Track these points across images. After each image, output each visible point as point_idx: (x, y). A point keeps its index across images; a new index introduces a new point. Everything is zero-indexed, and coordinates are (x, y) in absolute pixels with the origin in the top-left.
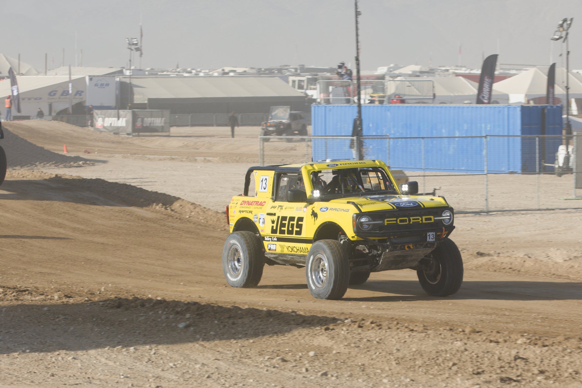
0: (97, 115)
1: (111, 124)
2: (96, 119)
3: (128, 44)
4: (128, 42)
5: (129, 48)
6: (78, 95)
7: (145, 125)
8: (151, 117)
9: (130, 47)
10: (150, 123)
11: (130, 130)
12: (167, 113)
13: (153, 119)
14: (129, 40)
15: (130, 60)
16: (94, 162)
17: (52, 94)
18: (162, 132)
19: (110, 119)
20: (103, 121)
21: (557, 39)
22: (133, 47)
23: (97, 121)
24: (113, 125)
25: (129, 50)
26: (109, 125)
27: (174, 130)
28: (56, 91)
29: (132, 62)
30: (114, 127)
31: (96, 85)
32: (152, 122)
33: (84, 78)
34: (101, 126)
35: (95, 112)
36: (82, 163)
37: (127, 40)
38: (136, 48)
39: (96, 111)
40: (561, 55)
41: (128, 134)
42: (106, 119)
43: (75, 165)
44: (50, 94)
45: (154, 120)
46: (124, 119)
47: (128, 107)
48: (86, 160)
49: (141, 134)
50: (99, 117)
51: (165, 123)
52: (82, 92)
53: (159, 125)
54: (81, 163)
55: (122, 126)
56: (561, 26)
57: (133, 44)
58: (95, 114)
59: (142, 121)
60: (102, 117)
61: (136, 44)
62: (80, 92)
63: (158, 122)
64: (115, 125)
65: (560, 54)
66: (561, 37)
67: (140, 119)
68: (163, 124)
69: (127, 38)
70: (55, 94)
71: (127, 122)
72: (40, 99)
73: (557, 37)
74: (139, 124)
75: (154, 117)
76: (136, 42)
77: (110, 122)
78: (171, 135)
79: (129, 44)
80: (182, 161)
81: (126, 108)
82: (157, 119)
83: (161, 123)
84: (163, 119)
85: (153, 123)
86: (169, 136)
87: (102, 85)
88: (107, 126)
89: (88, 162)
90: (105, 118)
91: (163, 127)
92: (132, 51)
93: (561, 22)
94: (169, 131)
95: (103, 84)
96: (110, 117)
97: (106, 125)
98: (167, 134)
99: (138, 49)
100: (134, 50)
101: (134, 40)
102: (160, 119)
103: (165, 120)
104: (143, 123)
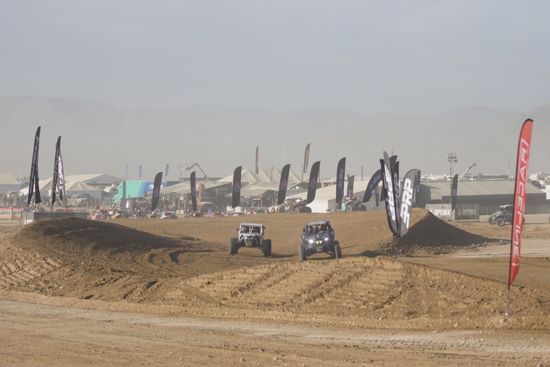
0: (429, 207)
1: (439, 214)
4: (448, 156)
7: (464, 214)
9: (449, 159)
10: (467, 213)
11: (453, 218)
12: (477, 205)
13: (468, 210)
14: (449, 155)
15: (451, 169)
18: (473, 219)
19: (439, 210)
22: (452, 160)
24: (441, 215)
25: (450, 162)
26: (438, 215)
27: (482, 218)
29: (452, 170)
32: (468, 212)
37: (448, 155)
38: (454, 160)
39: (428, 205)
41: (452, 221)
42: (436, 210)
46: (449, 210)
49: (459, 221)
50: (430, 209)
51: (476, 213)
53: (472, 214)
55: (447, 215)
57: (452, 157)
59: (462, 212)
60: (432, 209)
61: (455, 158)
63: (472, 212)
64: (442, 215)
71: (451, 212)
74: (459, 214)
75: (469, 209)
76: (455, 156)
77: (439, 213)
78: (480, 221)
79: (449, 157)
81: (448, 203)
82: (471, 210)
85: (469, 213)
86: (478, 222)
90: (434, 210)
91: (474, 216)
92: (452, 163)
94: (479, 219)
96: (439, 209)
98: (478, 220)
99: (456, 161)
100: (454, 162)
101: (453, 155)
102: (473, 210)
103: (476, 211)
104: (462, 213)
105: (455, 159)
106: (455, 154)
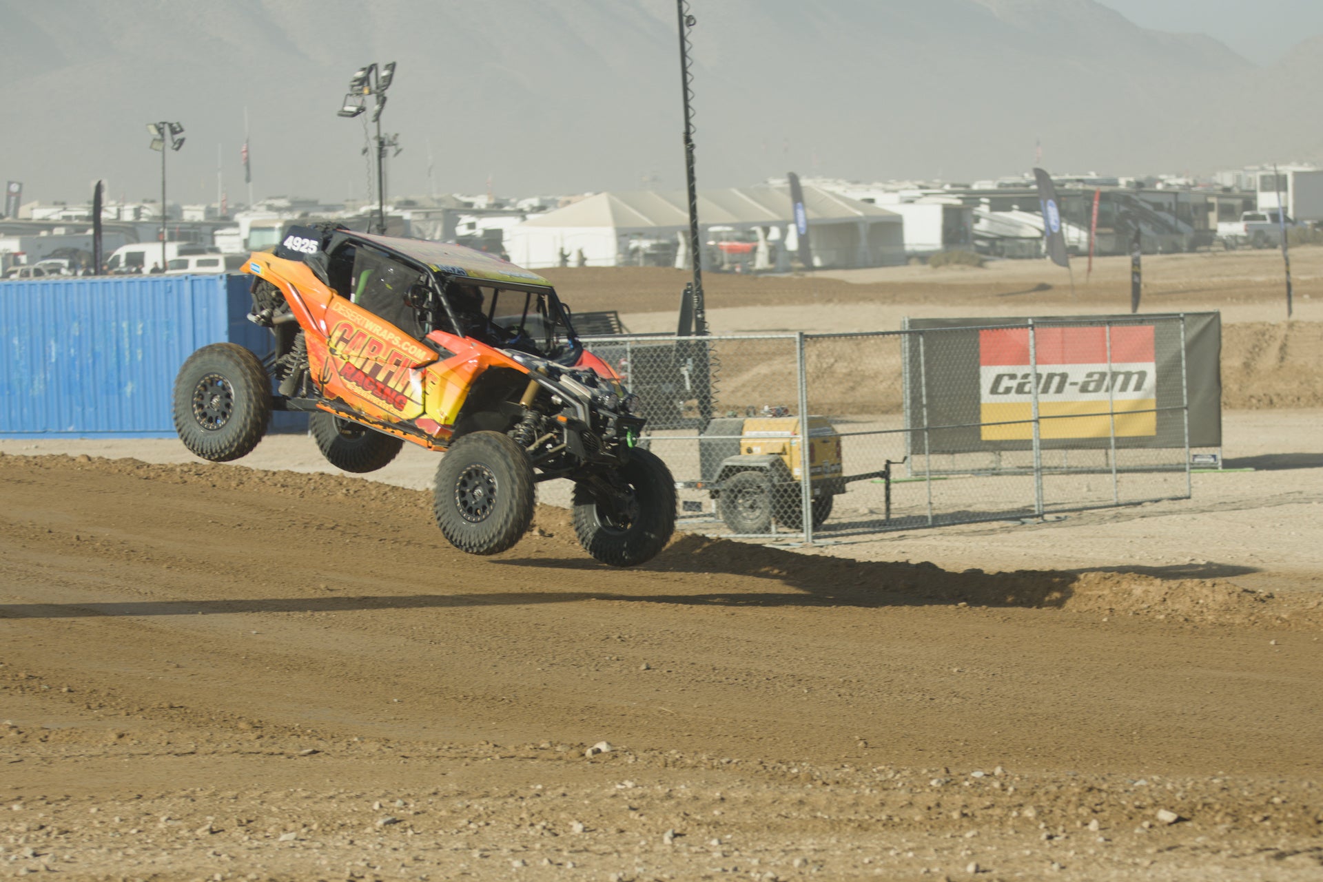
21: (354, 115)
40: (365, 151)
56: (363, 81)
65: (363, 147)
66: (361, 110)
73: (354, 109)
93: (360, 74)
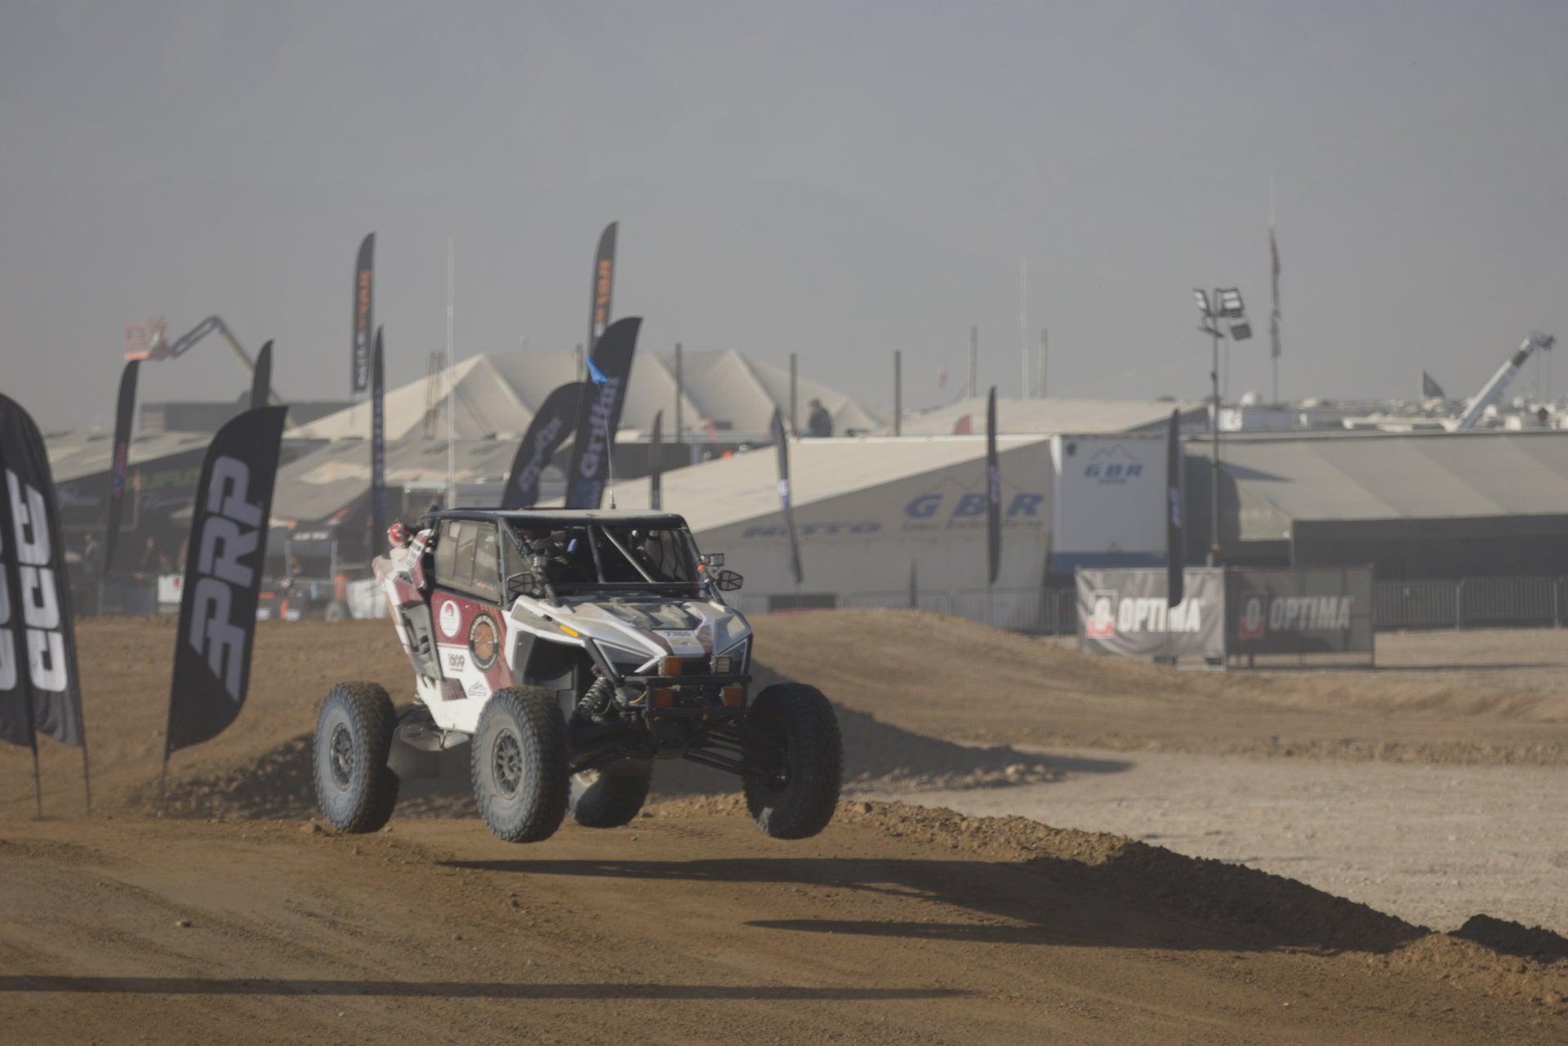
0: (1091, 587)
1: (1144, 624)
2: (1086, 608)
3: (1202, 314)
4: (1202, 305)
5: (1208, 330)
6: (1021, 511)
7: (1275, 625)
8: (1301, 593)
9: (1209, 322)
10: (1298, 617)
11: (1217, 643)
12: (1361, 577)
13: (1306, 601)
14: (1206, 300)
15: (1214, 376)
16: (1059, 769)
17: (922, 508)
18: (1346, 649)
19: (1142, 603)
20: (1115, 611)
22: (1224, 324)
23: (1091, 612)
24: (1151, 627)
25: (1209, 338)
26: (1137, 627)
27: (1390, 646)
28: (938, 497)
30: (1156, 633)
31: (1091, 471)
32: (1304, 612)
33: (1044, 446)
34: (1102, 633)
35: (1083, 576)
36: (1017, 772)
37: (1199, 296)
38: (1233, 329)
39: (1087, 573)
41: (1211, 661)
42: (1126, 603)
43: (988, 778)
44: (912, 510)
45: (1309, 608)
46: (1195, 605)
47: (1210, 558)
48: (1029, 762)
49: (1260, 660)
50: (1098, 597)
51: (1352, 617)
52: (1038, 498)
53: (1332, 624)
54: (1011, 770)
55: (1188, 628)
57: (1225, 312)
58: (1082, 587)
59: (1266, 611)
60: (1110, 597)
61: (1237, 312)
62: (1027, 501)
63: (1327, 612)
64: (1161, 627)
67: (1254, 603)
68: (1344, 621)
69: (1203, 292)
70: (931, 511)
71: (1205, 614)
72: (874, 527)
74: (1252, 620)
75: (1312, 595)
76: (1235, 304)
77: (1140, 616)
78: (1379, 662)
79: (1208, 312)
80: (1400, 760)
81: (1204, 562)
82: (1324, 601)
83: (1337, 617)
84: (1346, 602)
85: (1308, 618)
86: (1370, 667)
87: (1114, 470)
88: (1131, 631)
89: (1039, 768)
90: (1120, 599)
92: (1221, 342)
94: (1371, 649)
95: (1119, 468)
97: (1124, 627)
98: (1364, 658)
99: (1242, 332)
100: (1230, 337)
101: (1227, 296)
102: (1334, 601)
103: (1351, 607)
104: (1268, 619)
105: (1238, 322)
106: (1233, 295)
